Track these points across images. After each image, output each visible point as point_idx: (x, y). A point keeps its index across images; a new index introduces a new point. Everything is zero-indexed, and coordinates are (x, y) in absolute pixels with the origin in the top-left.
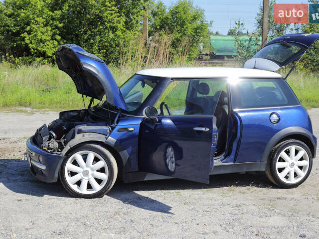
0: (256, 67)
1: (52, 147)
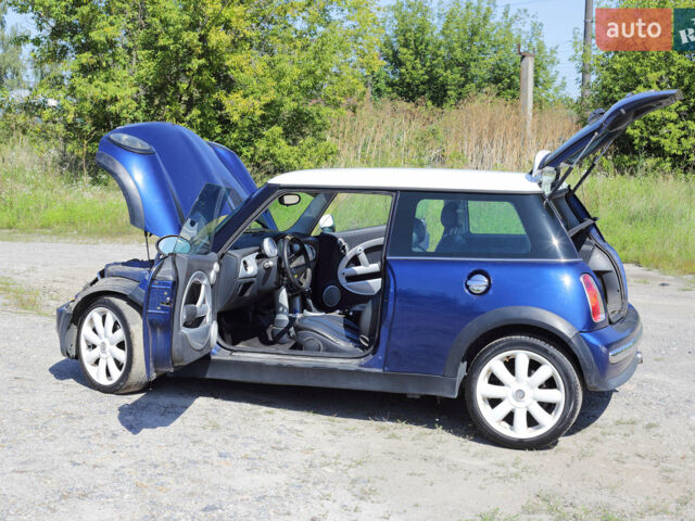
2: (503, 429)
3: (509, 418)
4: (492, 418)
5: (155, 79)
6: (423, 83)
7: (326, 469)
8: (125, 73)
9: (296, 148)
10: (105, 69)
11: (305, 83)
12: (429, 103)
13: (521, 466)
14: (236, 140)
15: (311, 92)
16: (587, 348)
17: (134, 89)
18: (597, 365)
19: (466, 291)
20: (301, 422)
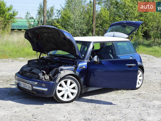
0: (114, 36)
1: (47, 79)
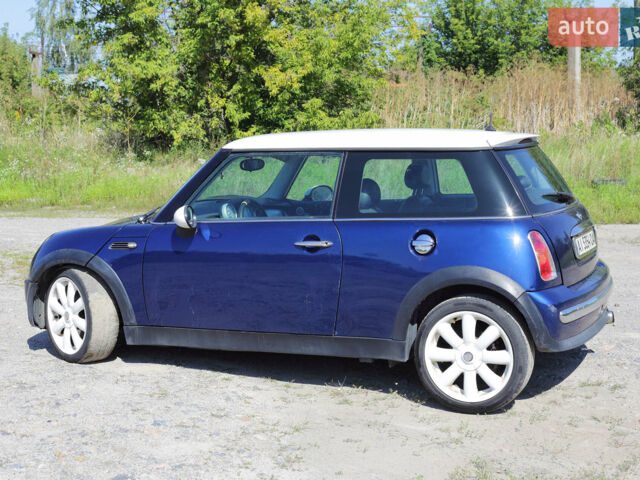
2: (454, 394)
3: (459, 382)
4: (442, 381)
5: (195, 56)
6: (475, 53)
7: (258, 436)
8: (167, 52)
9: (336, 119)
10: (148, 48)
11: (343, 55)
12: (481, 71)
13: (465, 432)
14: (278, 113)
15: (351, 63)
16: (536, 308)
17: (175, 67)
18: (546, 324)
19: (411, 251)
20: (256, 388)
